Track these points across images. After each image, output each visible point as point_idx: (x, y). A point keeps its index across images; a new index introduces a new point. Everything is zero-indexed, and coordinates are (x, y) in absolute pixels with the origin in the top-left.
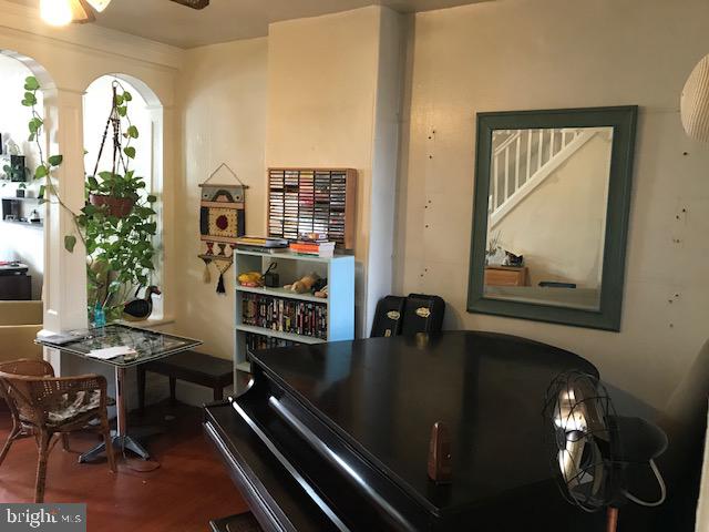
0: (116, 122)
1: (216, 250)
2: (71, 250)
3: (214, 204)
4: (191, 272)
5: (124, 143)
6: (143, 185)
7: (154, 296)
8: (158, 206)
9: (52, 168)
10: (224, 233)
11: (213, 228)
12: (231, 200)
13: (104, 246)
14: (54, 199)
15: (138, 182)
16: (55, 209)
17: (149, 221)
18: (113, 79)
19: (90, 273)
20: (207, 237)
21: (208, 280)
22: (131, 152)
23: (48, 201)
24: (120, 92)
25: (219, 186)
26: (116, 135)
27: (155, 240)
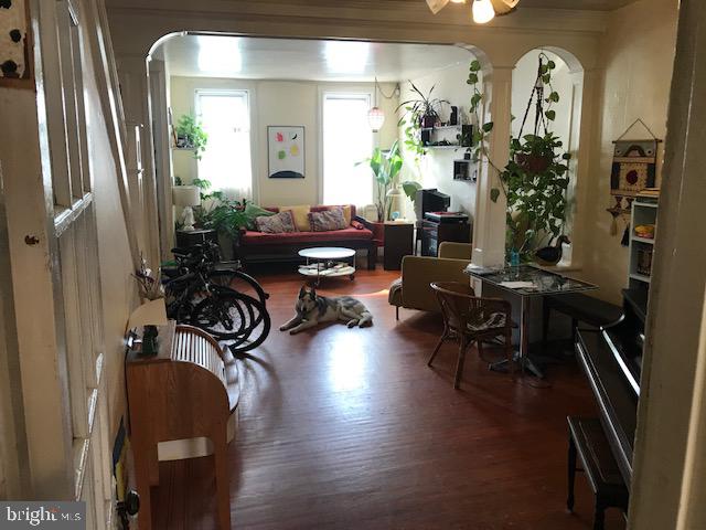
0: (540, 90)
1: (624, 204)
2: (495, 201)
3: (626, 159)
4: (600, 224)
5: (546, 107)
6: (560, 144)
7: (564, 245)
8: (574, 163)
9: (485, 134)
10: (633, 187)
11: (623, 183)
12: (642, 154)
13: (523, 199)
14: (485, 159)
15: (556, 141)
16: (485, 167)
17: (564, 177)
18: (540, 51)
19: (509, 220)
20: (617, 192)
21: (614, 232)
22: (551, 115)
23: (481, 160)
24: (545, 63)
25: (631, 142)
26: (539, 101)
27: (569, 193)
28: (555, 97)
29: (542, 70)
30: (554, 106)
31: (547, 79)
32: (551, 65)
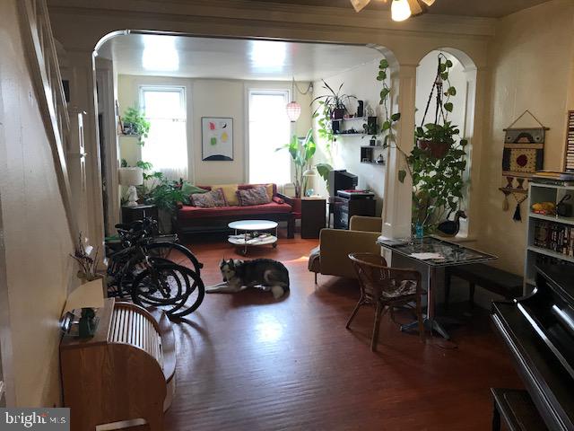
0: (439, 85)
1: (515, 184)
2: (402, 181)
3: (516, 146)
4: (492, 201)
5: (445, 100)
6: (457, 132)
8: (469, 148)
9: (393, 123)
10: (523, 169)
11: (514, 165)
12: (532, 141)
13: (426, 179)
14: (393, 145)
15: (454, 129)
16: (394, 151)
17: (460, 160)
18: (439, 52)
19: (415, 198)
20: (508, 173)
21: (506, 208)
22: (449, 107)
23: (389, 146)
25: (522, 129)
26: (439, 95)
27: (465, 175)
28: (452, 91)
29: (441, 68)
30: (452, 99)
31: (445, 77)
32: (449, 64)
